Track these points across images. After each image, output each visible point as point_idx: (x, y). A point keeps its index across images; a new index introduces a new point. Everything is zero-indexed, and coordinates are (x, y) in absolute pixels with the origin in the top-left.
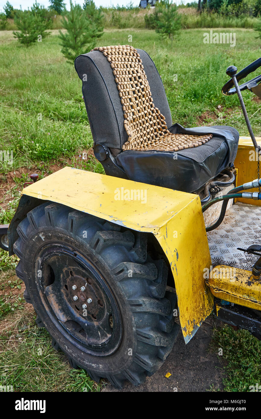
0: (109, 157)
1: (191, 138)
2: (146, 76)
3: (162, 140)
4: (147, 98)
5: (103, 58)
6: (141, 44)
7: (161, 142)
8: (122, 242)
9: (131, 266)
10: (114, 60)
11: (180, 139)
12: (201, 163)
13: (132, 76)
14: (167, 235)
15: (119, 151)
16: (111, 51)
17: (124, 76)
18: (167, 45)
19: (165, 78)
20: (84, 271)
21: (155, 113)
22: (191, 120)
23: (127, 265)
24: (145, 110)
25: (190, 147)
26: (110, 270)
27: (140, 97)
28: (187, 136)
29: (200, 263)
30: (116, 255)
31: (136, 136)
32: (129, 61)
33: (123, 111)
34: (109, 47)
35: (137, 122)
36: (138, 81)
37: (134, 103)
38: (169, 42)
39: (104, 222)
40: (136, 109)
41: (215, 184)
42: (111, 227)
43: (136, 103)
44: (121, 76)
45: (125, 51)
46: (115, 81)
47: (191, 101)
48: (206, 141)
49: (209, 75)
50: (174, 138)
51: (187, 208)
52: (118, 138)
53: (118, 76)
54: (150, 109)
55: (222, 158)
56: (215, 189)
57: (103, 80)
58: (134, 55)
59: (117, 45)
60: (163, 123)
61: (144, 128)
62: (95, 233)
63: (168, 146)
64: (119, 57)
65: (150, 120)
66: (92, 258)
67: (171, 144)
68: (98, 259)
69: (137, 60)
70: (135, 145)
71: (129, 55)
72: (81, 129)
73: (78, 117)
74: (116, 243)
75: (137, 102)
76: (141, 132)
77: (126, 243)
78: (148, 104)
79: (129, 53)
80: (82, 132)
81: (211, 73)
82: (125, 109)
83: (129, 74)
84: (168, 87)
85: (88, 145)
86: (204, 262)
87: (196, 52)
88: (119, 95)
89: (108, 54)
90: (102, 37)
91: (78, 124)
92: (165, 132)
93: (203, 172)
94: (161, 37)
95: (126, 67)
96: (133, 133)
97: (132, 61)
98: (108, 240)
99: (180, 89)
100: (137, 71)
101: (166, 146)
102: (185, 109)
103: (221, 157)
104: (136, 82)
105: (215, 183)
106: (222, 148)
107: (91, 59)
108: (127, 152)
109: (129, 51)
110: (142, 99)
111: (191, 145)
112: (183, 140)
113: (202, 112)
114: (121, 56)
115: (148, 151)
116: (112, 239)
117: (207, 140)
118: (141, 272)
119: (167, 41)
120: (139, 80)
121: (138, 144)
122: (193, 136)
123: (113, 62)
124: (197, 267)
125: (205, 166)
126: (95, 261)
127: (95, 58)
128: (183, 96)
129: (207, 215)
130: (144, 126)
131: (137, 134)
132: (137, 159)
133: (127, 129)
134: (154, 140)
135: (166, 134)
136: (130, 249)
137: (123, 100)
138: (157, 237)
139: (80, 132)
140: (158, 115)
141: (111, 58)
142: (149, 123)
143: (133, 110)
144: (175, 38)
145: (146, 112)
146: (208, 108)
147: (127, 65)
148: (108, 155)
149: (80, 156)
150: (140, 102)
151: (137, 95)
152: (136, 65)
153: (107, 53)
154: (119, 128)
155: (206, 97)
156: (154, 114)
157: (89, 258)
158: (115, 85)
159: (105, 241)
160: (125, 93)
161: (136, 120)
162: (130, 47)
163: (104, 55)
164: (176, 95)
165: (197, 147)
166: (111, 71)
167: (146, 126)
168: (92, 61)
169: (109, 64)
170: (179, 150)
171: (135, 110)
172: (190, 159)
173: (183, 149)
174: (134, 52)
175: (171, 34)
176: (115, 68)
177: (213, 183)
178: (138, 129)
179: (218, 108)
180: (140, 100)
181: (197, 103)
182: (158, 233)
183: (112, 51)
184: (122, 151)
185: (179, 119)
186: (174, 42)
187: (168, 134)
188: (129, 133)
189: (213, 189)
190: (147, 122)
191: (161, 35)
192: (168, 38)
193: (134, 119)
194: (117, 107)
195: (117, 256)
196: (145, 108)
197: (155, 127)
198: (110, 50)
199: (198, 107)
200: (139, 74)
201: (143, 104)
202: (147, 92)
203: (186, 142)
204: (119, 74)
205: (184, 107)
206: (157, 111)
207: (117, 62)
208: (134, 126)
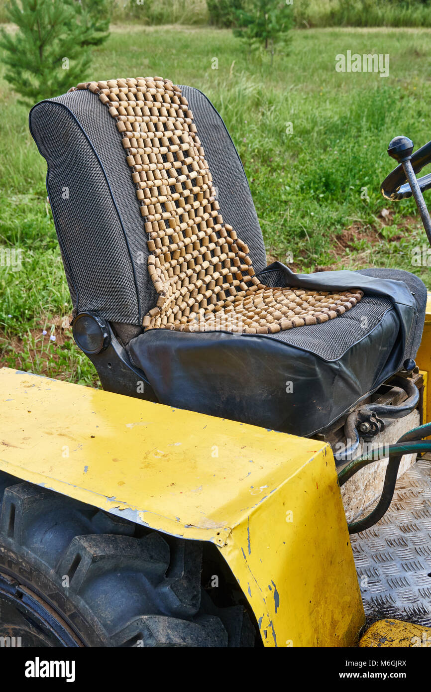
0: (110, 344)
1: (311, 299)
2: (202, 149)
3: (242, 302)
4: (205, 202)
5: (99, 108)
6: (198, 62)
7: (240, 308)
8: (138, 563)
9: (162, 624)
10: (124, 112)
11: (286, 301)
12: (334, 362)
13: (169, 150)
14: (249, 546)
15: (135, 331)
16: (118, 92)
17: (148, 150)
18: (261, 65)
19: (257, 145)
20: (41, 637)
21: (225, 238)
22: (317, 244)
23: (151, 624)
24: (200, 230)
25: (308, 322)
26: (108, 636)
27: (187, 200)
28: (303, 293)
29: (335, 616)
30: (123, 597)
31: (178, 294)
32: (160, 115)
33: (147, 235)
34: (113, 82)
35: (181, 260)
36: (183, 163)
37: (174, 213)
38: (266, 59)
39: (93, 511)
40: (178, 228)
41: (370, 413)
42: (110, 525)
43: (177, 214)
44: (141, 151)
45: (153, 91)
46: (127, 161)
47: (318, 200)
48: (346, 307)
49: (360, 136)
50: (271, 298)
51: (299, 477)
52: (132, 298)
53: (134, 150)
54: (213, 229)
55: (385, 349)
56: (372, 424)
57: (98, 160)
58: (173, 101)
59: (133, 77)
60: (243, 261)
61: (198, 274)
62: (70, 540)
63: (256, 317)
64: (137, 105)
65: (213, 253)
66: (62, 606)
67: (264, 313)
68: (75, 607)
69: (181, 112)
70: (175, 315)
71: (162, 100)
72: (50, 265)
73: (42, 236)
74: (122, 566)
75: (180, 211)
76: (190, 283)
77: (149, 566)
78: (206, 216)
79: (163, 96)
80: (51, 273)
81: (365, 133)
82: (150, 229)
83: (162, 145)
84: (263, 165)
85: (66, 304)
86: (346, 612)
87: (329, 82)
88: (137, 195)
89: (111, 99)
90: (105, 44)
91: (42, 253)
92: (250, 284)
93: (341, 384)
94: (246, 47)
95: (154, 129)
96: (171, 285)
97: (169, 115)
98: (102, 558)
99: (292, 171)
100: (180, 138)
101: (251, 318)
102: (303, 217)
103: (383, 346)
104: (178, 164)
105: (371, 410)
106: (384, 325)
107: (69, 111)
108: (154, 334)
109: (162, 90)
110: (192, 205)
111: (309, 317)
112: (292, 305)
113: (343, 225)
114: (141, 103)
115: (205, 332)
116: (112, 557)
117: (349, 305)
118: (184, 639)
119: (259, 56)
120: (186, 159)
121: (183, 312)
122: (315, 293)
123: (122, 117)
124: (328, 626)
125: (344, 369)
126: (70, 611)
127: (80, 109)
128: (298, 187)
129: (354, 487)
130: (198, 268)
131: (179, 287)
132: (179, 350)
133: (155, 277)
134: (221, 303)
135: (252, 288)
136: (158, 581)
137: (145, 208)
138: (224, 552)
139: (46, 272)
140: (232, 241)
141: (117, 109)
142: (210, 262)
143: (170, 231)
144: (278, 49)
145: (202, 234)
146: (357, 217)
147: (155, 125)
148: (107, 342)
149: (45, 332)
150: (189, 212)
151: (181, 194)
152: (179, 124)
153: (108, 96)
154: (134, 276)
155: (351, 189)
156: (222, 241)
157: (55, 604)
158: (127, 172)
159: (94, 560)
160: (151, 189)
161: (178, 254)
162: (165, 83)
163: (100, 101)
164: (280, 184)
165: (325, 322)
166: (118, 138)
167: (202, 268)
168: (71, 114)
169: (112, 122)
170: (282, 330)
171: (174, 230)
172: (308, 354)
173: (291, 328)
174: (175, 94)
175: (270, 41)
176: (127, 131)
177: (366, 409)
178: (183, 275)
179: (381, 217)
180: (188, 207)
181: (332, 203)
182: (228, 542)
183: (120, 91)
184: (142, 330)
185: (289, 242)
186: (277, 58)
187: (255, 287)
188: (160, 286)
189: (367, 425)
190: (204, 259)
191: (245, 43)
192: (261, 49)
193: (173, 253)
194: (130, 224)
195: (124, 600)
196: (199, 225)
197: (225, 271)
198: (116, 90)
199: (335, 214)
200: (185, 147)
201: (196, 216)
202: (205, 187)
203: (298, 309)
204: (136, 145)
205: (299, 214)
206: (229, 232)
207: (132, 118)
208: (174, 268)
